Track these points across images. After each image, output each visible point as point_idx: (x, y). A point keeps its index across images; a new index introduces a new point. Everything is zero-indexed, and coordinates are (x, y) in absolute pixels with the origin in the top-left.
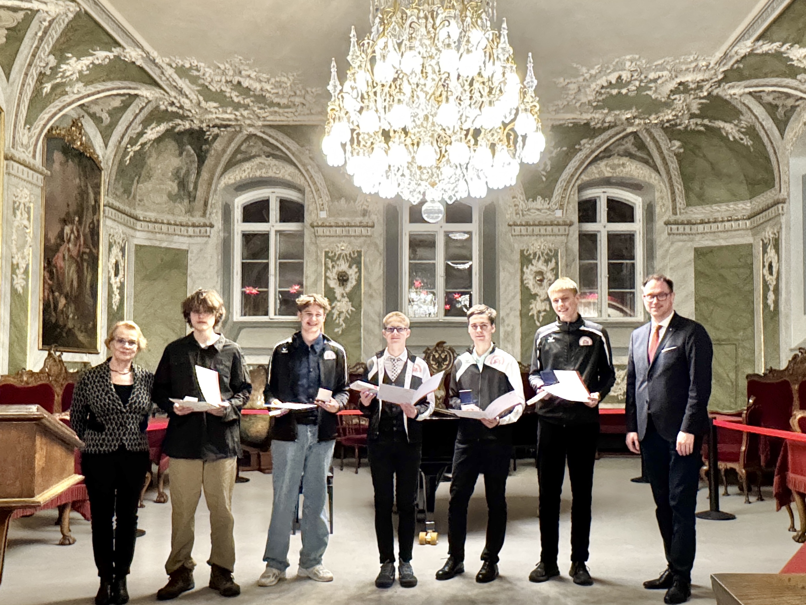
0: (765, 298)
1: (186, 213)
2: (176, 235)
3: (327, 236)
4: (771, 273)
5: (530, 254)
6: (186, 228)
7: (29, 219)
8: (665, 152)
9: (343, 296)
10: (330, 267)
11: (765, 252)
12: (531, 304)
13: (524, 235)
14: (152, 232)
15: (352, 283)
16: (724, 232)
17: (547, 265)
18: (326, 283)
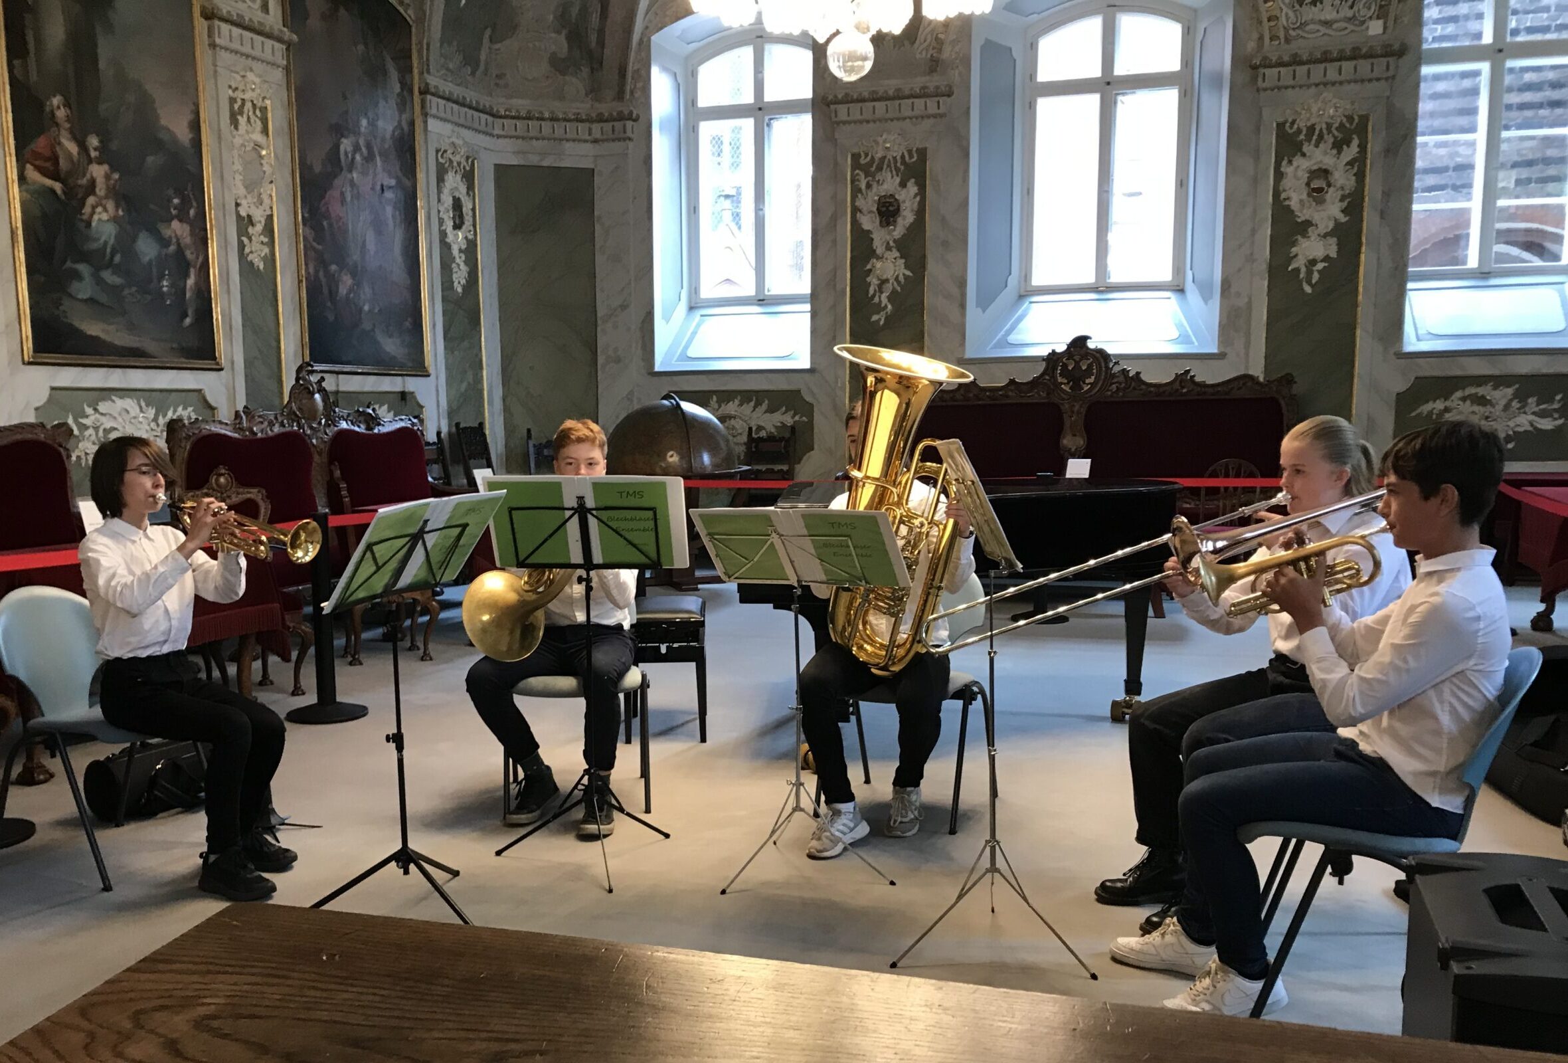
1: (587, 95)
2: (568, 140)
3: (855, 122)
5: (1299, 131)
6: (587, 125)
7: (265, 131)
9: (888, 248)
10: (863, 186)
12: (1294, 243)
13: (1286, 88)
14: (523, 138)
15: (907, 217)
17: (1339, 153)
18: (855, 222)
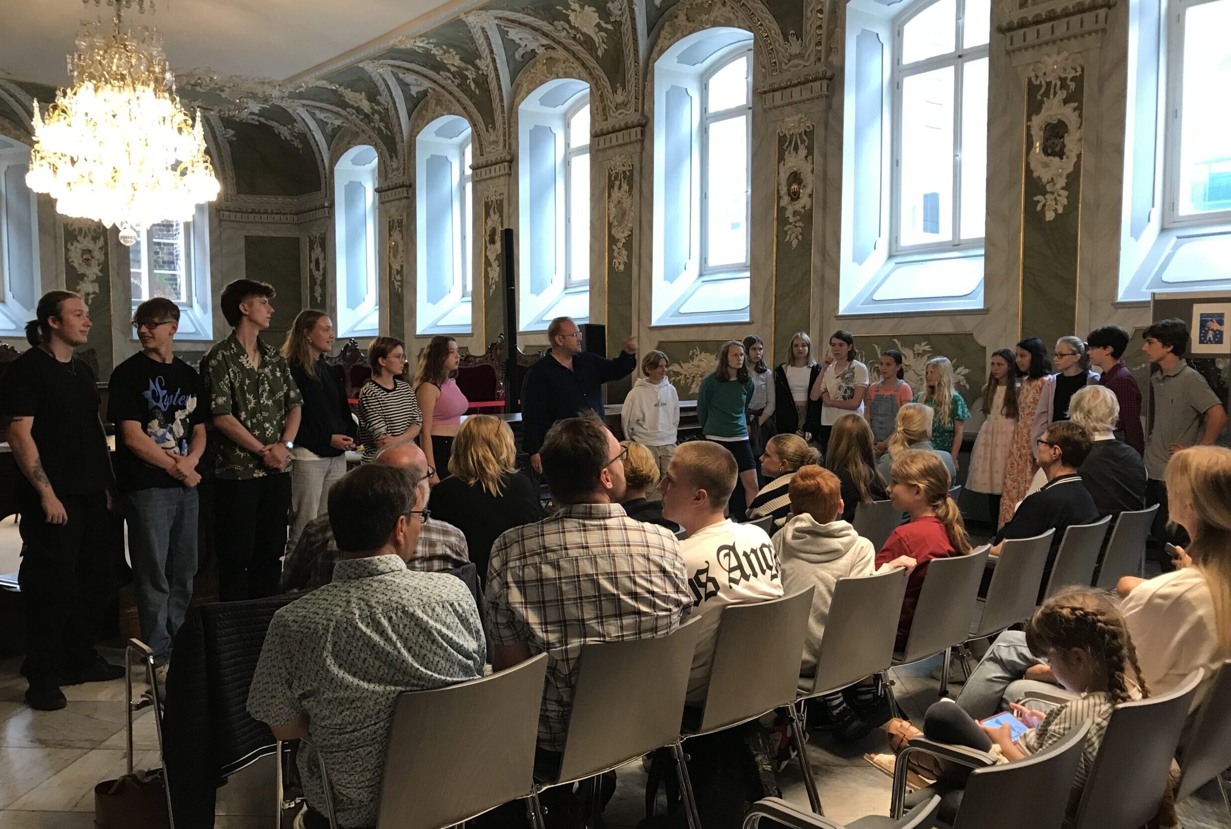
0: (312, 291)
4: (318, 269)
8: (219, 138)
11: (311, 248)
12: (78, 284)
16: (273, 223)
17: (95, 243)
